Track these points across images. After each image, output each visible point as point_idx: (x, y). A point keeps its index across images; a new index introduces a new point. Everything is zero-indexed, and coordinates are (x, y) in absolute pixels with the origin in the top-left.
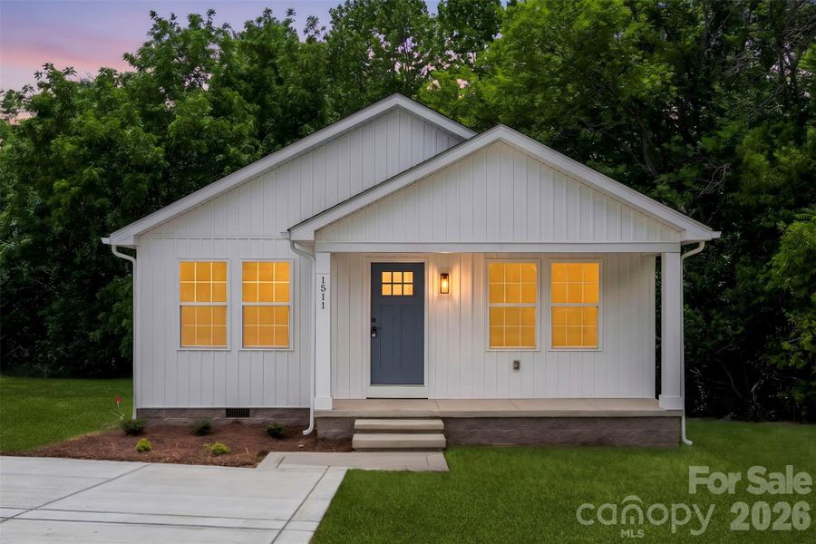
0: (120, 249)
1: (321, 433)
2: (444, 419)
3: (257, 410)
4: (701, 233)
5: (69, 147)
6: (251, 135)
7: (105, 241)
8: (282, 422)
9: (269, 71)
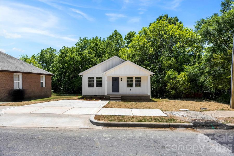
0: (80, 75)
1: (106, 98)
2: (121, 96)
3: (98, 96)
4: (153, 73)
5: (67, 59)
6: (94, 57)
7: (79, 74)
8: (101, 97)
9: (97, 46)
